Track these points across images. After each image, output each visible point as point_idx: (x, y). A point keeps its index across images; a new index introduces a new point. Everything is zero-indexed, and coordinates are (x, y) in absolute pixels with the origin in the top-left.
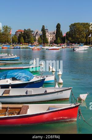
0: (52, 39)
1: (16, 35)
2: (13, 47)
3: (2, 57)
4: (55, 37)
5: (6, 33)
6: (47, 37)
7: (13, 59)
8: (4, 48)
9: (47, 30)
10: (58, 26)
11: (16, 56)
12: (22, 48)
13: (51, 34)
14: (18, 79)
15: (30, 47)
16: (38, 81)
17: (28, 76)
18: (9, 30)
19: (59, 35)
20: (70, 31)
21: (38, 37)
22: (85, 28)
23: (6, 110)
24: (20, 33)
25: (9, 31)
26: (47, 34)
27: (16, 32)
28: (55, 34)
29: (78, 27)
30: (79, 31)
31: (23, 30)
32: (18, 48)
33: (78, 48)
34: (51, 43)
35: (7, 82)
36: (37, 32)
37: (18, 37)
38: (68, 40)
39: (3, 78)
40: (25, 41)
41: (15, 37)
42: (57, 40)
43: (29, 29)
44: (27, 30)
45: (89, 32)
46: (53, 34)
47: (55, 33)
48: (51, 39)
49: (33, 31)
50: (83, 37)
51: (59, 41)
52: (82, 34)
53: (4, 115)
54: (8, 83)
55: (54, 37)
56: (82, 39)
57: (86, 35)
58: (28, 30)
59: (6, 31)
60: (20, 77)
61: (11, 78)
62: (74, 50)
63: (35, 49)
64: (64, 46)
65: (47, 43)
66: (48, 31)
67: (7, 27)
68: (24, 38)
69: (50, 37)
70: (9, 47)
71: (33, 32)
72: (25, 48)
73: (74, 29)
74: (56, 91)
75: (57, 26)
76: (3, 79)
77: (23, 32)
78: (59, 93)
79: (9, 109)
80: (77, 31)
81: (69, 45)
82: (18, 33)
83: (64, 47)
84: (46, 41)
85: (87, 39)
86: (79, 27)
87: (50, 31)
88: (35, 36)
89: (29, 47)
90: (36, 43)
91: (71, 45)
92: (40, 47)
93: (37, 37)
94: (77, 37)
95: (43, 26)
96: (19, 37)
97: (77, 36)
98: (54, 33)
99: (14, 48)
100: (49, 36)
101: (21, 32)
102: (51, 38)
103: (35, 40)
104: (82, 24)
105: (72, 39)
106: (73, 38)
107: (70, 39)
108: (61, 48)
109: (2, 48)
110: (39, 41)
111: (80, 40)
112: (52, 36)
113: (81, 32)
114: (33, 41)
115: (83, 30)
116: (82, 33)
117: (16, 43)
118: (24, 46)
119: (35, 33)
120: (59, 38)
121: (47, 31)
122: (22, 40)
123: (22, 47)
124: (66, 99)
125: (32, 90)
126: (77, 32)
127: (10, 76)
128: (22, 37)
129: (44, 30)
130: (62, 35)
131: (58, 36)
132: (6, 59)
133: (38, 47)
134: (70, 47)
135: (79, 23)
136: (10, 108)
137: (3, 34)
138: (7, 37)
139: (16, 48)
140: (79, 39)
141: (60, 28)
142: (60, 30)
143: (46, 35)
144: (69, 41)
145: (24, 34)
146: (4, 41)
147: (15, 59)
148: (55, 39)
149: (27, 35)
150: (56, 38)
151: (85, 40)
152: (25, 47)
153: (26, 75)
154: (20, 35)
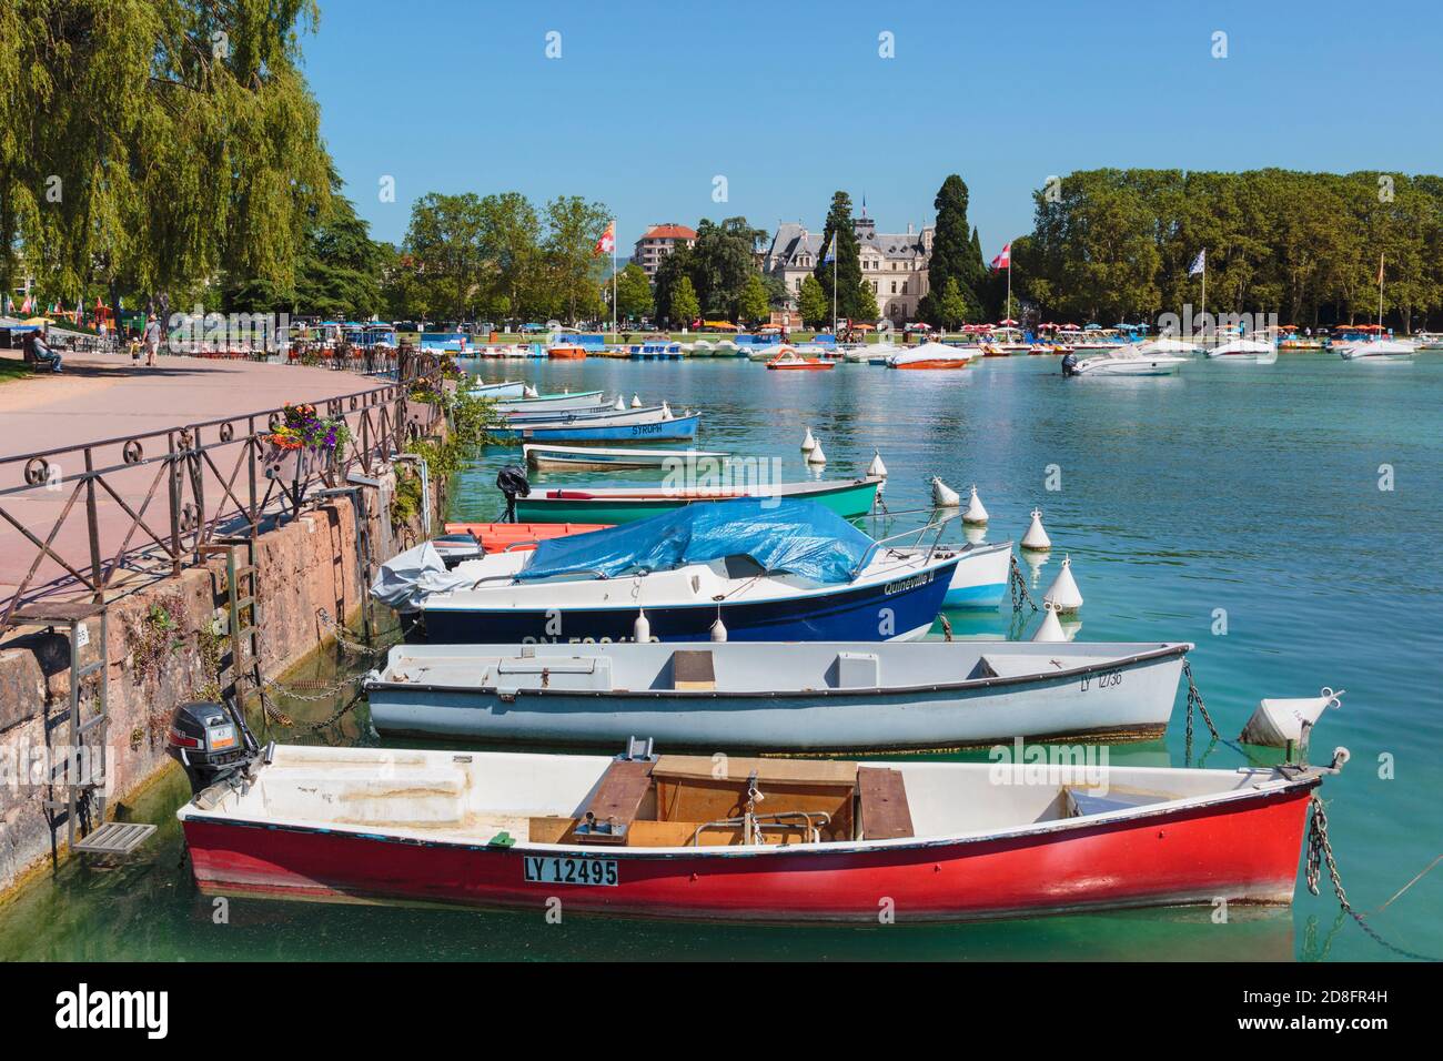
0: (905, 290)
1: (637, 260)
2: (626, 349)
3: (570, 418)
4: (925, 275)
5: (571, 248)
6: (868, 275)
7: (655, 434)
8: (561, 355)
9: (866, 223)
10: (952, 199)
11: (666, 410)
12: (692, 355)
13: (898, 254)
14: (770, 563)
15: (748, 348)
16: (914, 578)
17: (839, 547)
18: (596, 231)
19: (959, 262)
20: (1040, 229)
21: (803, 276)
22: (1157, 206)
23: (734, 795)
24: (669, 247)
25: (592, 236)
26: (866, 253)
27: (640, 244)
28: (929, 254)
29: (1103, 199)
30: (1113, 228)
31: (695, 227)
32: (661, 357)
33: (1104, 352)
34: (899, 317)
35: (695, 584)
36: (794, 243)
37: (658, 277)
38: (1024, 295)
39: (662, 562)
40: (704, 306)
41: (634, 277)
42: (939, 300)
43: (736, 221)
44: (718, 224)
45: (1185, 239)
46: (909, 253)
47: (928, 245)
48: (898, 293)
49: (762, 235)
50: (1138, 275)
51: (957, 304)
52: (1132, 250)
53: (730, 835)
54: (703, 598)
55: (915, 274)
56: (1130, 289)
57: (1167, 261)
58: (729, 228)
59: (571, 233)
60: (784, 552)
61: (721, 563)
62: (1068, 370)
63: (786, 362)
64: (1003, 338)
65: (871, 317)
66: (871, 236)
67: (576, 207)
68: (702, 286)
69: (886, 273)
70: (600, 348)
71: (763, 240)
72: (714, 355)
73: (1072, 220)
74: (1065, 669)
75: (943, 193)
76: (662, 567)
77: (691, 245)
78: (1095, 682)
79: (760, 796)
80: (1095, 229)
81: (1035, 337)
82: (657, 246)
83: (997, 348)
84: (860, 304)
85: (1172, 291)
86: (1110, 205)
87: (885, 235)
88: (780, 269)
89: (736, 347)
90: (787, 319)
91: (1051, 332)
92: (820, 350)
93: (792, 280)
94: (1094, 273)
95: (841, 198)
96: (665, 281)
97: (1094, 266)
98: (919, 247)
99: (633, 357)
100: (885, 265)
101: (679, 243)
102: (899, 287)
103: (778, 300)
104: (1130, 177)
105: (1054, 292)
106: (1061, 283)
107: (1041, 287)
108: (976, 358)
109: (551, 355)
110: (804, 305)
111: (1115, 296)
112: (900, 266)
113: (1124, 237)
114: (766, 308)
115: (1139, 227)
116: (1126, 244)
117: (637, 320)
118: (703, 342)
119: (780, 248)
120: (953, 284)
121: (866, 231)
122: (686, 297)
123: (689, 347)
124: (1141, 729)
125: (876, 657)
126: (1097, 239)
127: (715, 542)
128: (685, 280)
129: (841, 226)
130: (979, 259)
131: (952, 270)
132: (601, 434)
133: (807, 349)
134: (1045, 349)
135: (1112, 173)
136: (765, 786)
137: (550, 258)
138: (580, 275)
139: (649, 358)
140: (1112, 287)
141: (961, 211)
142: (966, 227)
143: (861, 258)
144: (1033, 301)
145: (697, 252)
146: (557, 303)
147: (664, 433)
148: (926, 290)
149: (718, 260)
150: (937, 282)
151: (1158, 294)
152: (712, 347)
153: (823, 540)
154: (667, 261)
